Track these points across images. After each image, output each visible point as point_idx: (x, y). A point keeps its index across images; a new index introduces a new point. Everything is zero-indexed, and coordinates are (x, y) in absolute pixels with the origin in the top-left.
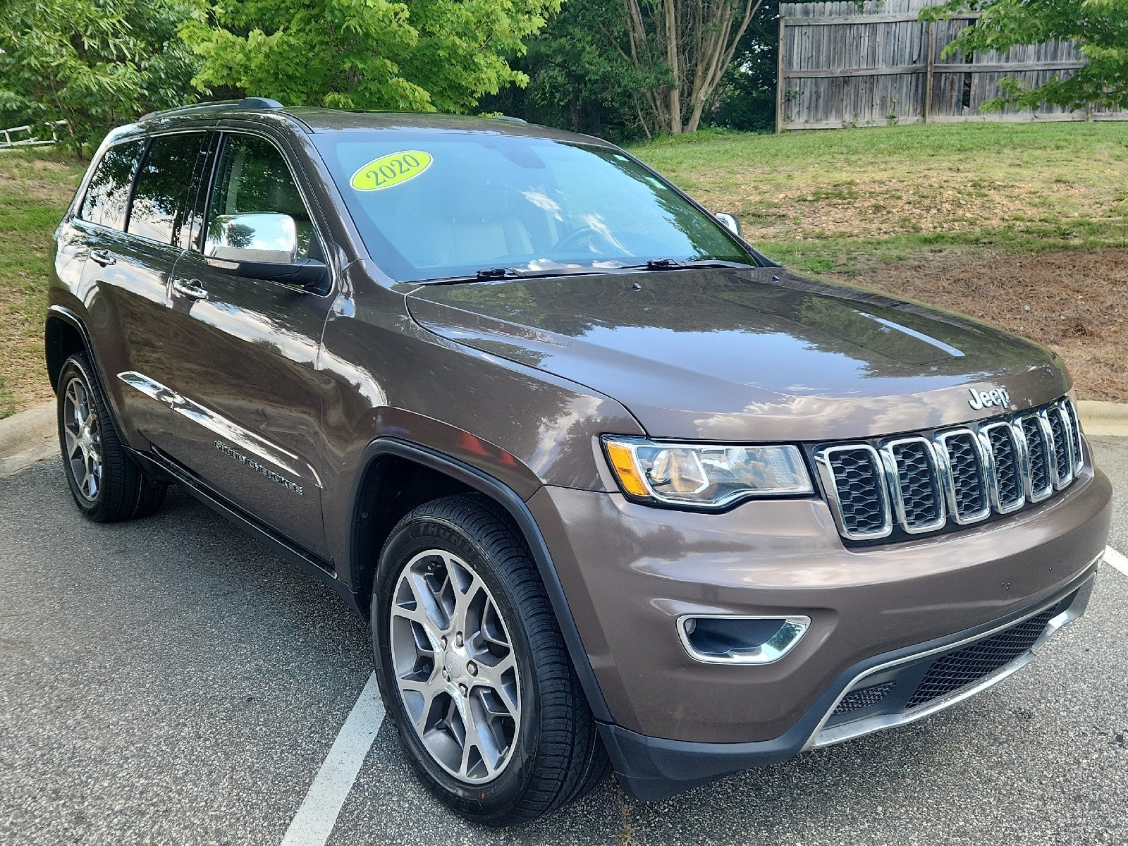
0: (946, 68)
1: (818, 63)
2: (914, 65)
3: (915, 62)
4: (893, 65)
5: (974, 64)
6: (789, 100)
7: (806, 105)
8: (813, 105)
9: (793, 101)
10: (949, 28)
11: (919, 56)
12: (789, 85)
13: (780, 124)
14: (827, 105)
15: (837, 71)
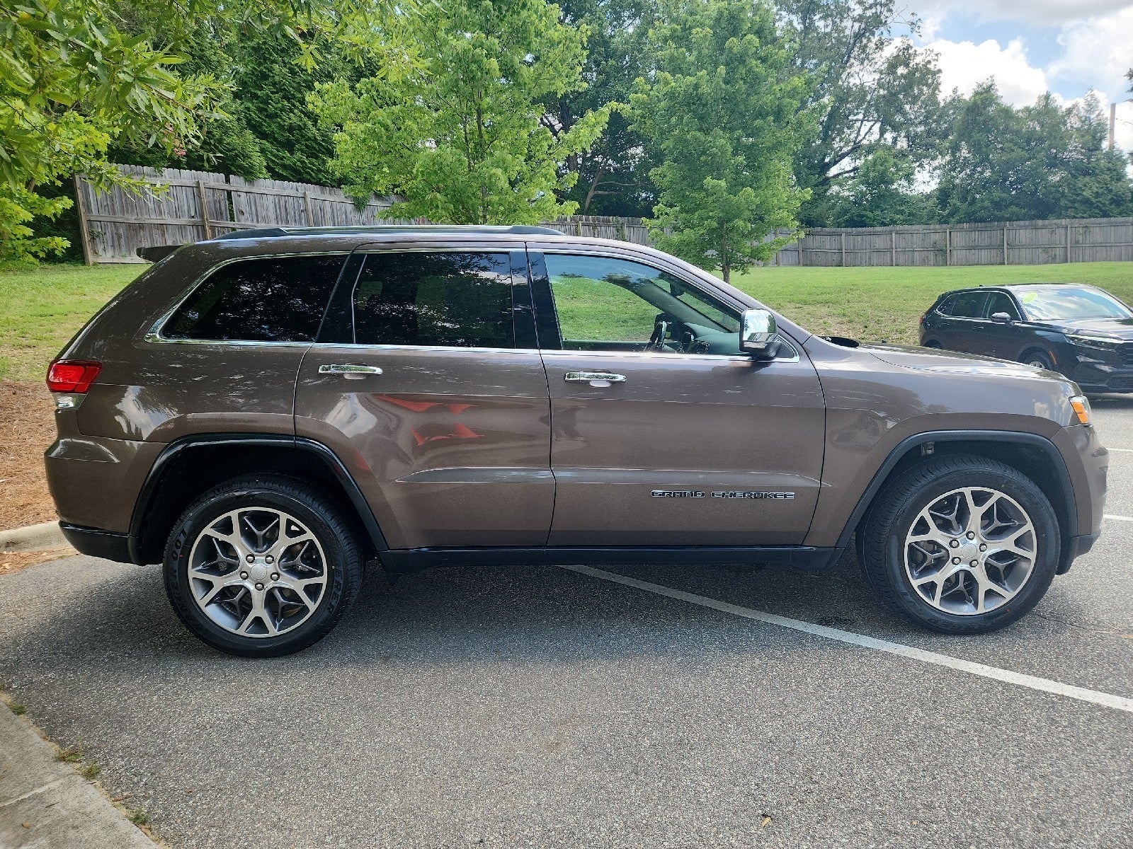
0: (217, 223)
1: (114, 210)
2: (193, 219)
3: (193, 217)
4: (177, 217)
5: (236, 222)
6: (93, 238)
7: (110, 243)
8: (116, 244)
9: (97, 239)
10: (213, 195)
11: (196, 212)
12: (92, 226)
13: (91, 258)
14: (129, 245)
15: (132, 219)
